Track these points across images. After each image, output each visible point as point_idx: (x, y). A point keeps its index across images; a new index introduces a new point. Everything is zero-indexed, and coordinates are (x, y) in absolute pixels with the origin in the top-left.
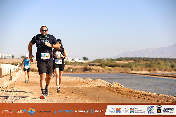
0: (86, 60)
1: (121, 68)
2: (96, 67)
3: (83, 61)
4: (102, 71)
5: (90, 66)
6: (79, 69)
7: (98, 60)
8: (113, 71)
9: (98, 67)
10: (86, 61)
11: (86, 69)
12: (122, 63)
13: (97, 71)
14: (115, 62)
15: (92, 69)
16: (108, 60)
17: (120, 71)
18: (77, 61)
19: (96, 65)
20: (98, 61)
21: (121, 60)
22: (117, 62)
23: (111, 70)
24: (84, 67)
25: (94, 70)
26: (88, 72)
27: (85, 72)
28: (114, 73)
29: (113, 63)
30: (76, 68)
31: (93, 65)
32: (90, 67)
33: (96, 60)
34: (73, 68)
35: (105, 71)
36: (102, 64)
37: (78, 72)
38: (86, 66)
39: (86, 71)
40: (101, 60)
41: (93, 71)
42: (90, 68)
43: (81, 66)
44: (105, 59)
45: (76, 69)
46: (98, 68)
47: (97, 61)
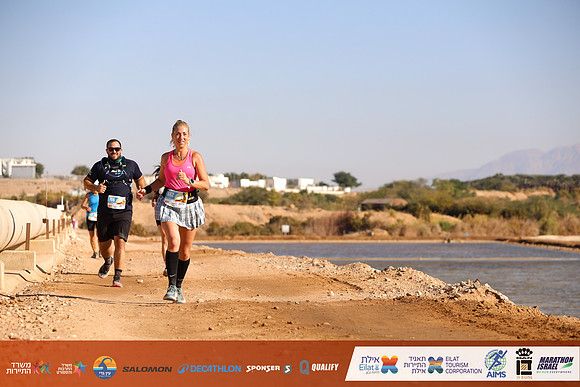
0: (347, 186)
1: (496, 221)
2: (392, 215)
3: (335, 190)
4: (415, 235)
5: (363, 210)
6: (319, 221)
7: (397, 183)
8: (461, 234)
9: (400, 215)
10: (348, 190)
11: (346, 226)
12: (501, 199)
13: (397, 232)
14: (474, 194)
15: (375, 224)
16: (441, 185)
17: (493, 234)
18: (309, 191)
19: (389, 207)
20: (400, 188)
21: (497, 187)
22: (480, 193)
23: (453, 228)
24: (340, 217)
25: (383, 228)
26: (355, 239)
27: (346, 236)
28: (468, 241)
29: (464, 200)
30: (305, 220)
31: (378, 207)
32: (367, 216)
33: (390, 186)
34: (293, 220)
35: (429, 232)
36: (415, 204)
37: (315, 235)
38: (348, 210)
39: (347, 233)
40: (410, 185)
41: (377, 232)
42: (363, 219)
43: (328, 209)
44: (430, 183)
45: (304, 224)
46: (398, 221)
47: (395, 189)
